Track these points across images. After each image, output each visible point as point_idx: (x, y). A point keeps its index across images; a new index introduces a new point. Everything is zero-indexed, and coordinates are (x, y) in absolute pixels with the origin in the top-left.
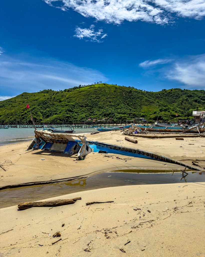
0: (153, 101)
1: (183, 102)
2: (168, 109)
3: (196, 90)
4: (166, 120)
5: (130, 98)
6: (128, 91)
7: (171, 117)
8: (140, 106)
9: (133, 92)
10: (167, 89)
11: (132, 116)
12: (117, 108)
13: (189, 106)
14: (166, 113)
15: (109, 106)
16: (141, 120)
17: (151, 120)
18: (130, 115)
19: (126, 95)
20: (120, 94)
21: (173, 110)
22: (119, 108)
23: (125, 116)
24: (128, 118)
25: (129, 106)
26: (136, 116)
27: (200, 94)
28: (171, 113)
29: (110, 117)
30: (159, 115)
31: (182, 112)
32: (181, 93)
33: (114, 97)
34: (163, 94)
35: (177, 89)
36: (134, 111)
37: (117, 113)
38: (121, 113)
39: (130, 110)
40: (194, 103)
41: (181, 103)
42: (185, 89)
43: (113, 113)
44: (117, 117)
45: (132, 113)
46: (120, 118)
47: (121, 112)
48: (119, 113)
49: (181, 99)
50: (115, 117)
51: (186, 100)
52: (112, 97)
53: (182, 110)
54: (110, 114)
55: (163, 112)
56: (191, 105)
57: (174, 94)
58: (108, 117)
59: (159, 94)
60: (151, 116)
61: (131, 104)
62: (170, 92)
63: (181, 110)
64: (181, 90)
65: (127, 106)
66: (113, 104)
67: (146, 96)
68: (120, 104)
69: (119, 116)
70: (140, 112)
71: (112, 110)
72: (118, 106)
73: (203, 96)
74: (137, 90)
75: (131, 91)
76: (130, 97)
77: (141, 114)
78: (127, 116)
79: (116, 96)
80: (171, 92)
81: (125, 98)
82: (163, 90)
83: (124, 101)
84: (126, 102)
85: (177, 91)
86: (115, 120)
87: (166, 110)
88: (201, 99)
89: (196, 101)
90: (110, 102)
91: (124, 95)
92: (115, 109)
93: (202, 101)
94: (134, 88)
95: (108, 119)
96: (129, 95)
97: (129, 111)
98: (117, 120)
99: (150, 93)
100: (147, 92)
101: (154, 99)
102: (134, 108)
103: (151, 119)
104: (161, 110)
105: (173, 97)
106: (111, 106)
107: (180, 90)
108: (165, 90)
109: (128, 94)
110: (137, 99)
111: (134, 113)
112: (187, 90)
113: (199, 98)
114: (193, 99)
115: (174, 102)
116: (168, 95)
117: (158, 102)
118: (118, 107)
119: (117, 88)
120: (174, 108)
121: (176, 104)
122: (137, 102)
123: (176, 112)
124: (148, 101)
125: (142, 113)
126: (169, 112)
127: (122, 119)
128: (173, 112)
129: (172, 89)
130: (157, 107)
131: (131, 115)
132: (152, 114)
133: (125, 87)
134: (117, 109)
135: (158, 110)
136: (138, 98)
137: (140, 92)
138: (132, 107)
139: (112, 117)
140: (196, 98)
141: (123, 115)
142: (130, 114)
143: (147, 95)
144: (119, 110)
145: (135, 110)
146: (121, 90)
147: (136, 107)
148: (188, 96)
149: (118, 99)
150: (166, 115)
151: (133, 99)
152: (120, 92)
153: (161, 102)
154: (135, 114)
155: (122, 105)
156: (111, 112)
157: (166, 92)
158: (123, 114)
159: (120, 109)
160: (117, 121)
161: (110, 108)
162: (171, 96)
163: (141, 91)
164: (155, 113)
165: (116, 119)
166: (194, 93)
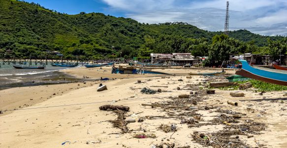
0: (70, 28)
1: (107, 32)
2: (91, 41)
3: (122, 18)
4: (89, 55)
5: (37, 22)
6: (33, 10)
7: (95, 51)
8: (52, 33)
9: (39, 13)
10: (87, 13)
11: (42, 48)
12: (17, 34)
13: (115, 38)
14: (88, 47)
15: (4, 31)
16: (55, 54)
17: (70, 55)
18: (38, 47)
19: (29, 15)
20: (19, 13)
21: (97, 43)
22: (20, 36)
23: (31, 48)
24: (36, 51)
25: (36, 33)
26: (47, 48)
27: (127, 24)
28: (94, 46)
29: (8, 49)
30: (79, 49)
31: (107, 45)
32: (104, 20)
33: (10, 18)
34: (82, 18)
35: (99, 14)
36: (45, 41)
37: (19, 42)
38: (25, 43)
39: (38, 39)
40: (120, 35)
41: (105, 34)
42: (109, 15)
43: (12, 43)
44: (19, 48)
45: (41, 44)
46: (23, 51)
47: (25, 41)
48: (22, 43)
49: (105, 28)
50: (17, 49)
51: (112, 30)
52: (6, 17)
53: (107, 43)
54: (6, 44)
55: (84, 44)
56: (117, 36)
57: (96, 21)
58: (5, 49)
59: (77, 19)
60: (69, 49)
61: (39, 29)
62: (91, 17)
63: (105, 42)
64: (105, 16)
65: (32, 33)
66: (10, 28)
67: (59, 20)
68: (21, 30)
69: (22, 47)
70: (53, 43)
71: (9, 38)
72: (18, 31)
73: (130, 26)
74: (44, 9)
75: (37, 11)
76: (35, 19)
77: (54, 46)
78: (35, 48)
79: (13, 16)
80: (93, 17)
81: (28, 20)
82: (81, 13)
83: (28, 26)
84: (31, 27)
85: (100, 16)
86: (17, 53)
87: (87, 42)
88: (128, 30)
89: (122, 32)
90: (4, 25)
91: (27, 16)
92: (14, 37)
93: (129, 32)
94: (39, 6)
95: (5, 51)
96: (35, 17)
97: (36, 40)
98: (20, 53)
99: (64, 15)
100: (59, 13)
101: (70, 24)
102: (43, 37)
103: (69, 53)
104: (82, 42)
105: (95, 24)
106: (7, 31)
107: (103, 15)
108: (84, 13)
109: (32, 14)
110: (47, 23)
111: (45, 43)
112: (112, 17)
113: (126, 28)
114: (118, 29)
115: (96, 31)
116: (89, 21)
117: (76, 30)
118: (19, 34)
119: (13, 3)
120: (97, 40)
121: (98, 35)
122: (47, 27)
123: (100, 45)
124: (63, 27)
125: (56, 44)
126: (92, 44)
127: (28, 52)
128: (97, 45)
129: (94, 13)
130: (75, 38)
131: (40, 46)
132: (69, 47)
133: (26, 3)
134: (18, 36)
135: (77, 42)
136: (49, 22)
137: (49, 13)
138: (40, 35)
139: (11, 49)
140: (123, 28)
141: (28, 47)
142: (38, 45)
143: (59, 18)
144: (21, 39)
145: (45, 39)
146: (20, 7)
147: (46, 35)
148: (114, 25)
149: (17, 21)
150: (88, 49)
151: (40, 22)
152: (19, 10)
153: (80, 31)
154: (45, 45)
155: (25, 31)
156: (8, 40)
157: (85, 16)
158: (29, 44)
159: (23, 36)
160: (20, 55)
161: (5, 34)
162: (93, 22)
163: (51, 11)
164: (74, 45)
165: (19, 51)
166: (120, 22)
